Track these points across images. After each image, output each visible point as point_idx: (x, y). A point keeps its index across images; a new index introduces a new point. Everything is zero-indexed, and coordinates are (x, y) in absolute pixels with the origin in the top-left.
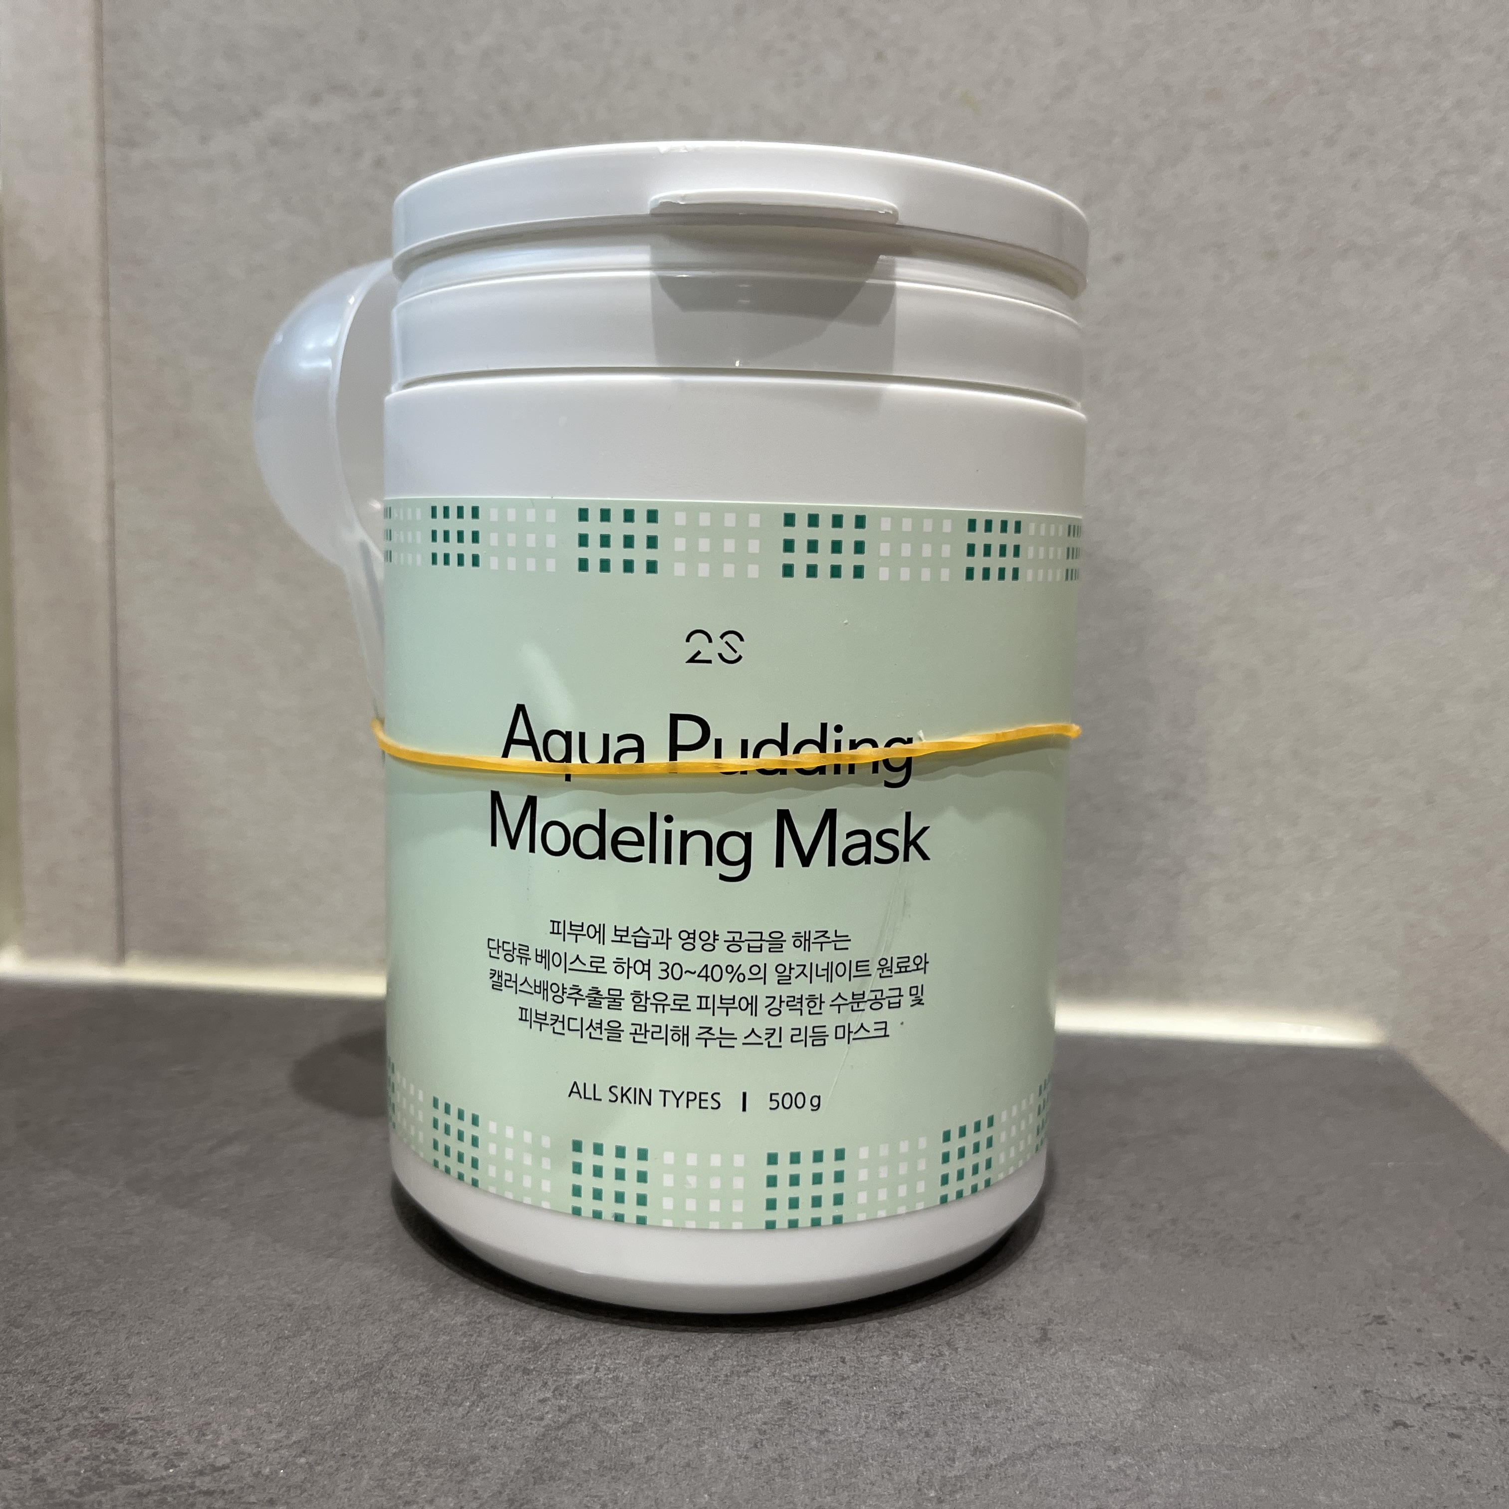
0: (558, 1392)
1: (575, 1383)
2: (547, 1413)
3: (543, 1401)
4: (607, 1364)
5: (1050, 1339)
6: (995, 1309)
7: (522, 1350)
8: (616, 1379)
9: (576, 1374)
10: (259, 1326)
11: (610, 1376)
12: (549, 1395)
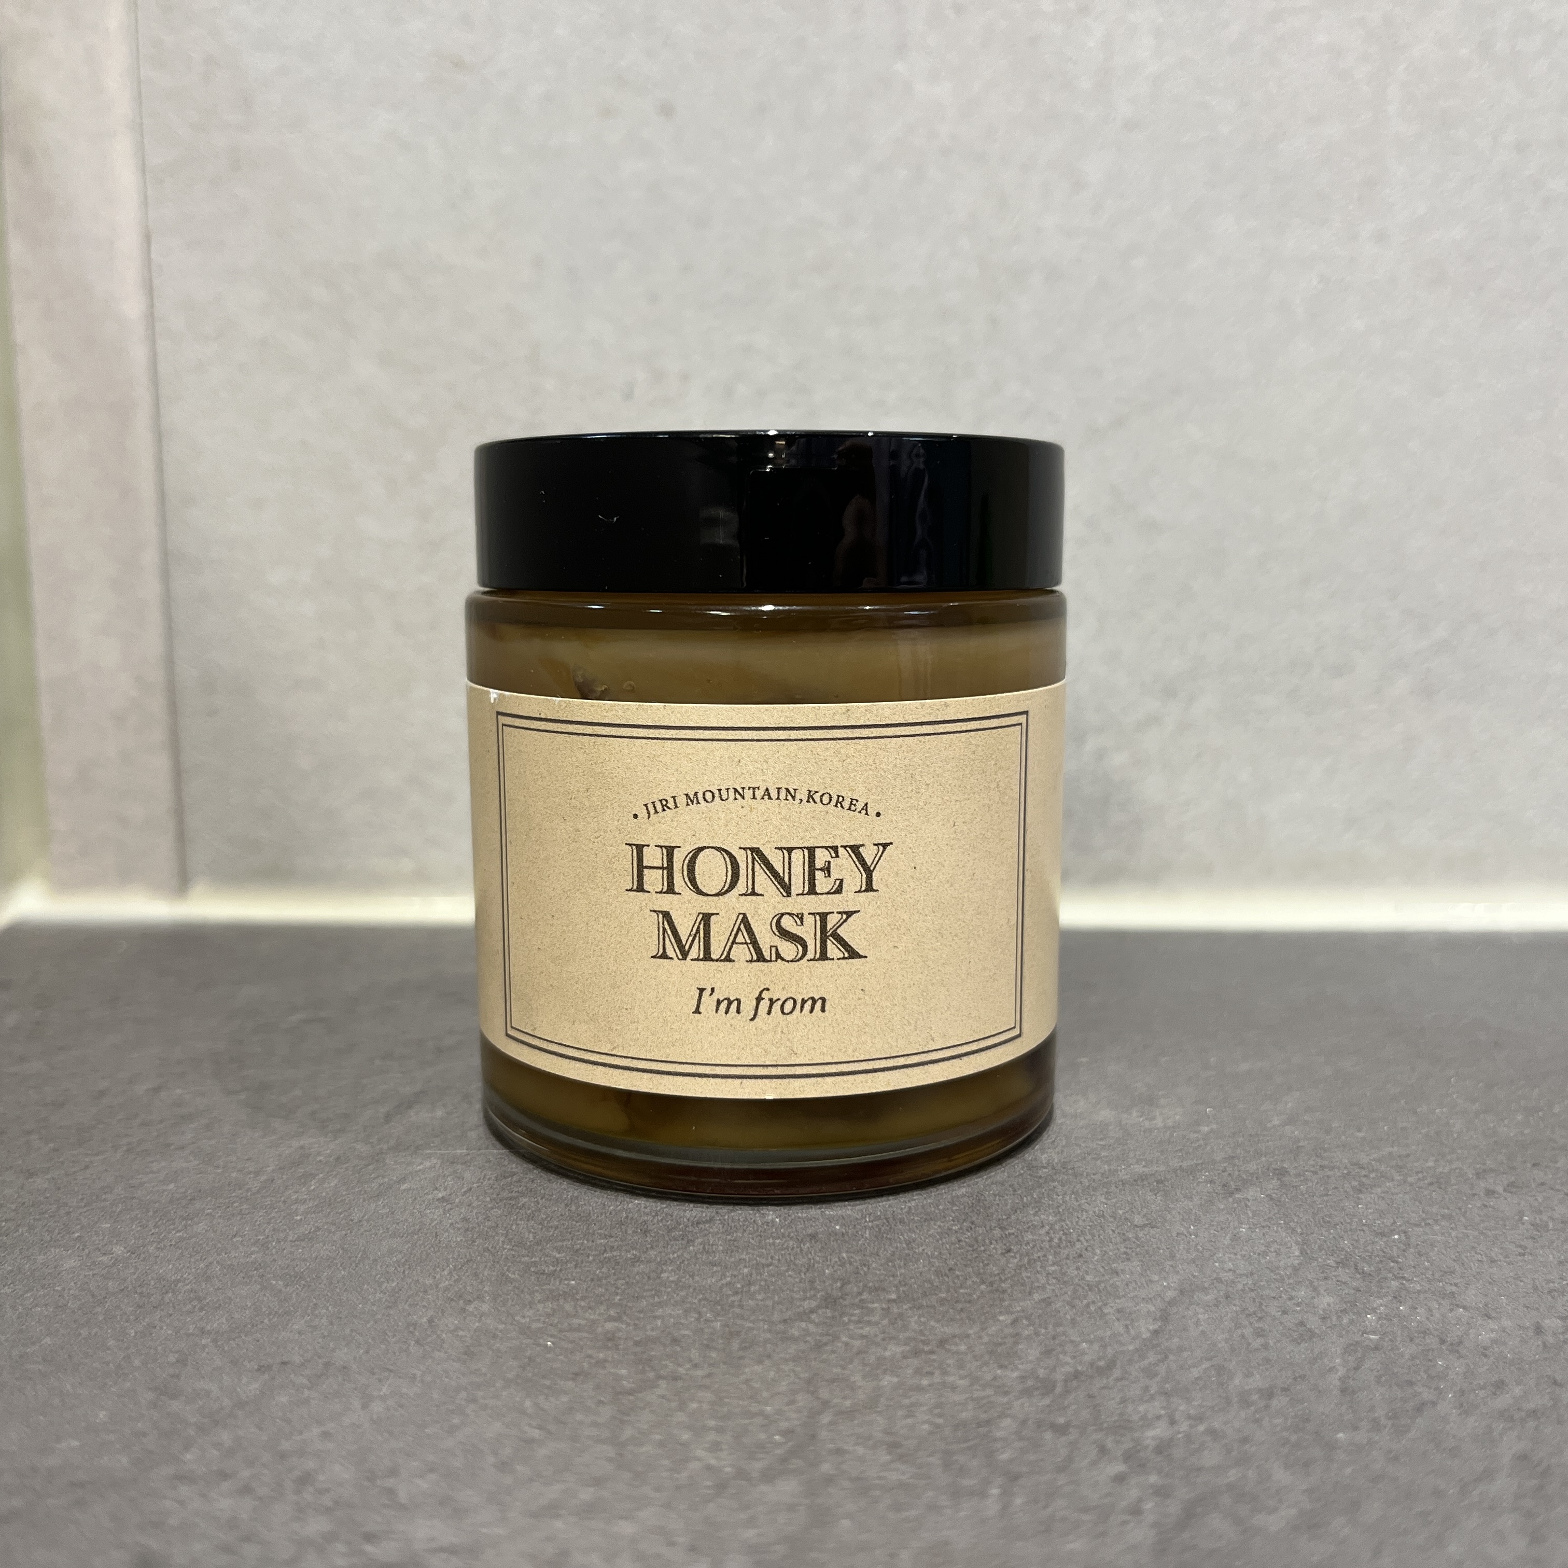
0: (1135, 1461)
1: (1150, 1443)
2: (1141, 1500)
3: (1120, 1480)
4: (1182, 1408)
8: (1214, 1433)
9: (1144, 1427)
11: (1201, 1429)
12: (1121, 1467)
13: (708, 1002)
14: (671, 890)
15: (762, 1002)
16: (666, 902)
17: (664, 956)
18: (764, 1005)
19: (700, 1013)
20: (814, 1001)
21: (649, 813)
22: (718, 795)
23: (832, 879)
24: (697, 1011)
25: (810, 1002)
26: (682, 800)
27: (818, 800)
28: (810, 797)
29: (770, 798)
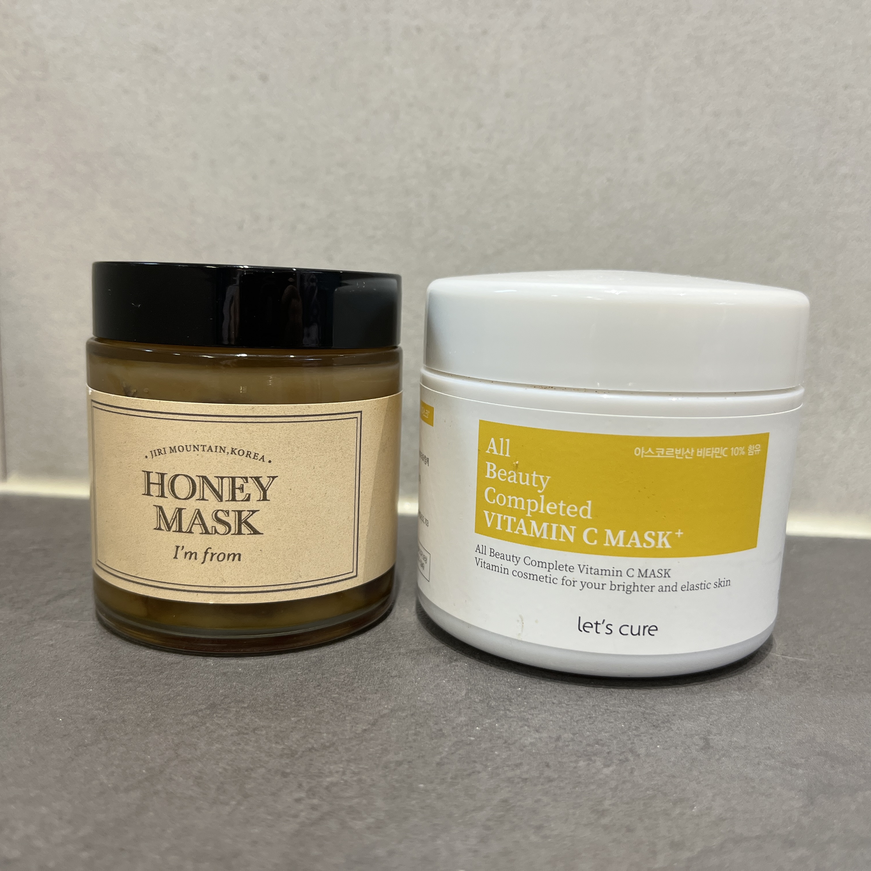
0: (312, 792)
1: (325, 784)
2: (302, 811)
3: (298, 800)
4: (352, 768)
5: (713, 747)
6: (663, 722)
7: (281, 756)
8: (360, 781)
9: (327, 776)
10: (65, 736)
11: (355, 778)
12: (303, 795)
13: (181, 554)
14: (163, 495)
15: (208, 555)
16: (160, 502)
17: (160, 529)
18: (209, 556)
19: (177, 558)
20: (235, 555)
21: (152, 455)
22: (184, 448)
23: (245, 493)
24: (175, 557)
25: (232, 556)
26: (168, 450)
27: (237, 453)
28: (233, 451)
29: (212, 451)
